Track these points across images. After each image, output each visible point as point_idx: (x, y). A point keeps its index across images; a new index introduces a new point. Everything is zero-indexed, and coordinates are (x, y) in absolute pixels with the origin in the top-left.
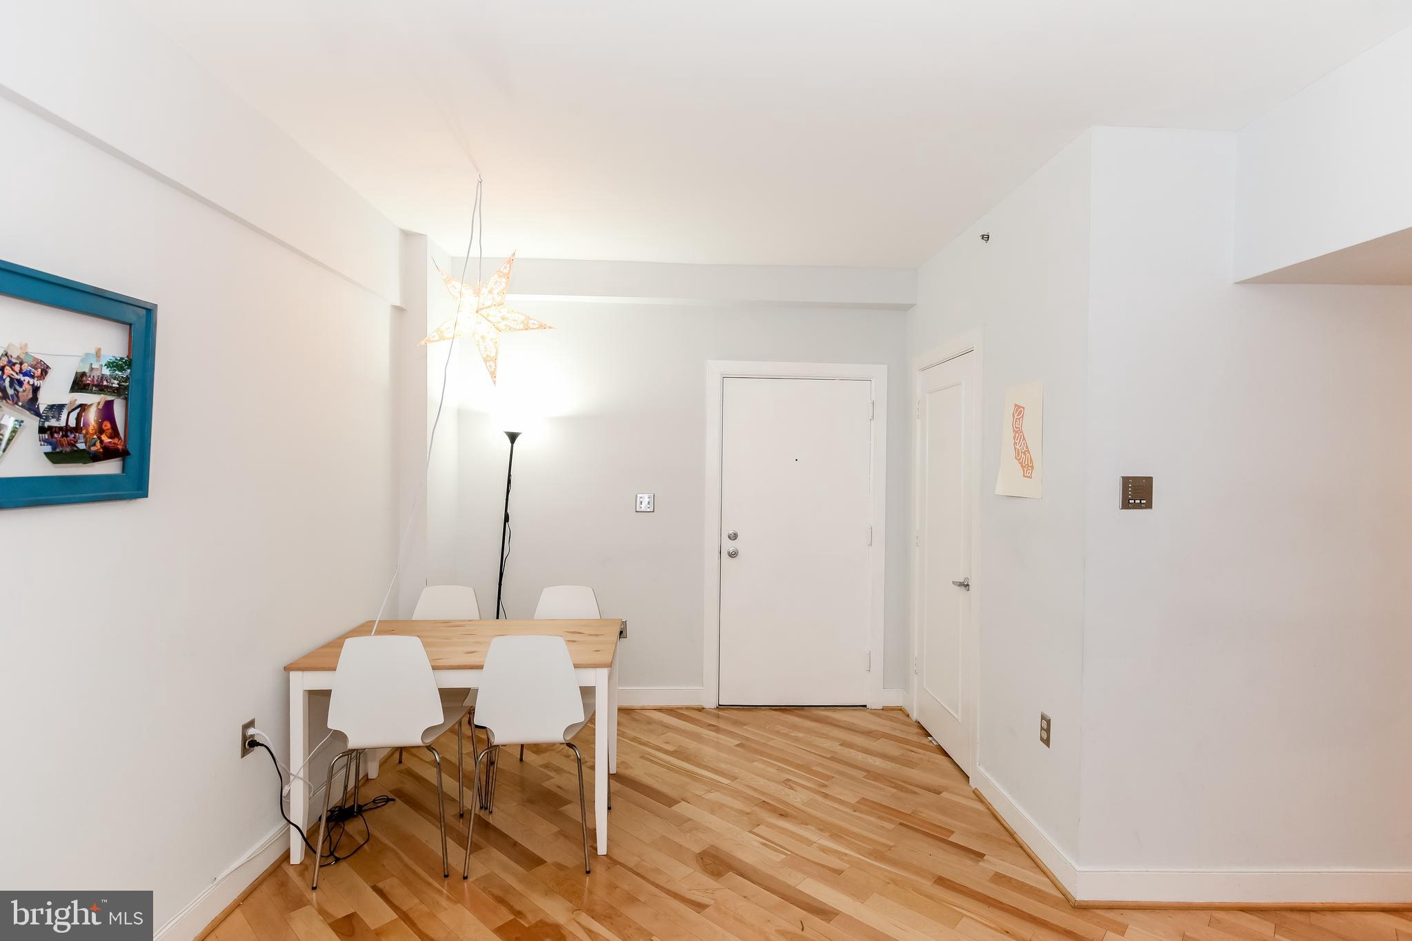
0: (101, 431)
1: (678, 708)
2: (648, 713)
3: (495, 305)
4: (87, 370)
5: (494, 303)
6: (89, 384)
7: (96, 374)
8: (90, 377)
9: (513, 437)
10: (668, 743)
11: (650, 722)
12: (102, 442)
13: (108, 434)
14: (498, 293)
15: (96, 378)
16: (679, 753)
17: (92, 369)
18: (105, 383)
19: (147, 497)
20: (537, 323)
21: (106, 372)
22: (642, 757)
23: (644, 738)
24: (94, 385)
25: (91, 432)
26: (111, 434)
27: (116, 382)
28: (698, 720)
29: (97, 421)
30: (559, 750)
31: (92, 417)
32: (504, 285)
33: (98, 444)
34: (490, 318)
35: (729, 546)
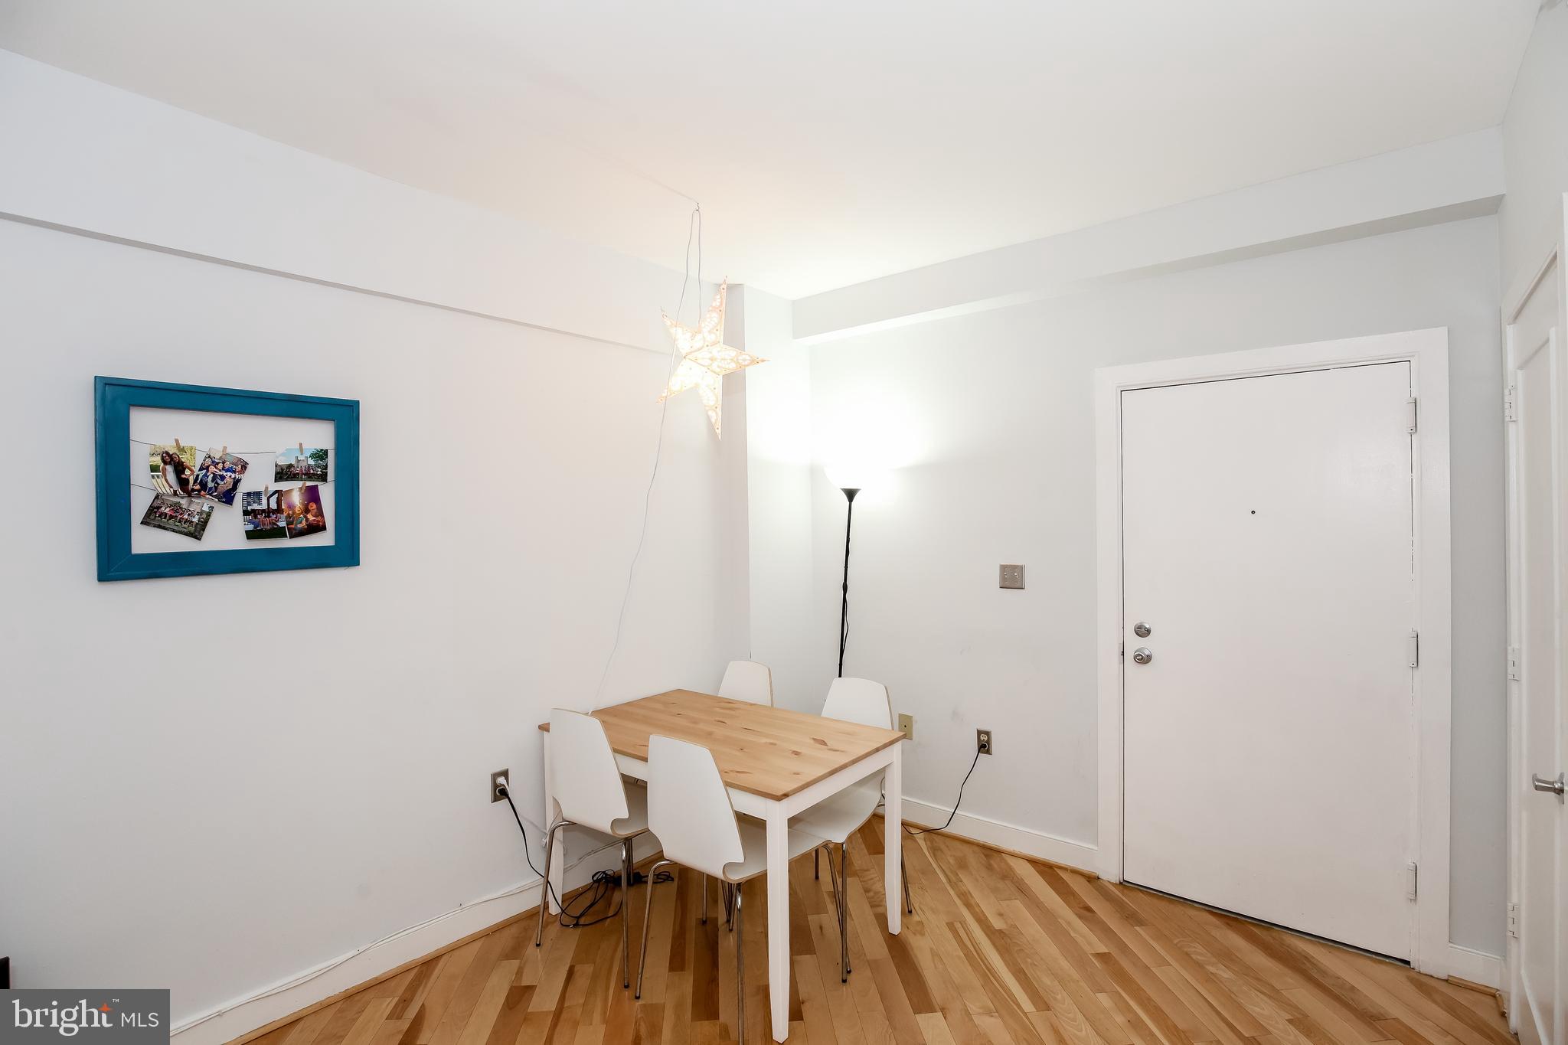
0: (307, 511)
1: (1061, 868)
2: (1012, 861)
3: (707, 346)
4: (293, 462)
5: (707, 343)
6: (298, 474)
7: (304, 464)
8: (298, 467)
9: (851, 494)
10: (1001, 915)
11: (1008, 876)
12: (307, 520)
13: (313, 513)
14: (709, 332)
15: (304, 468)
16: (1002, 940)
17: (298, 461)
18: (312, 472)
19: (359, 565)
20: (749, 358)
21: (311, 462)
22: (951, 926)
23: (977, 897)
24: (303, 474)
25: (297, 512)
26: (316, 513)
27: (319, 470)
28: (1073, 894)
29: (302, 504)
30: (865, 879)
31: (297, 499)
32: (716, 320)
33: (304, 522)
34: (699, 361)
35: (1134, 644)
